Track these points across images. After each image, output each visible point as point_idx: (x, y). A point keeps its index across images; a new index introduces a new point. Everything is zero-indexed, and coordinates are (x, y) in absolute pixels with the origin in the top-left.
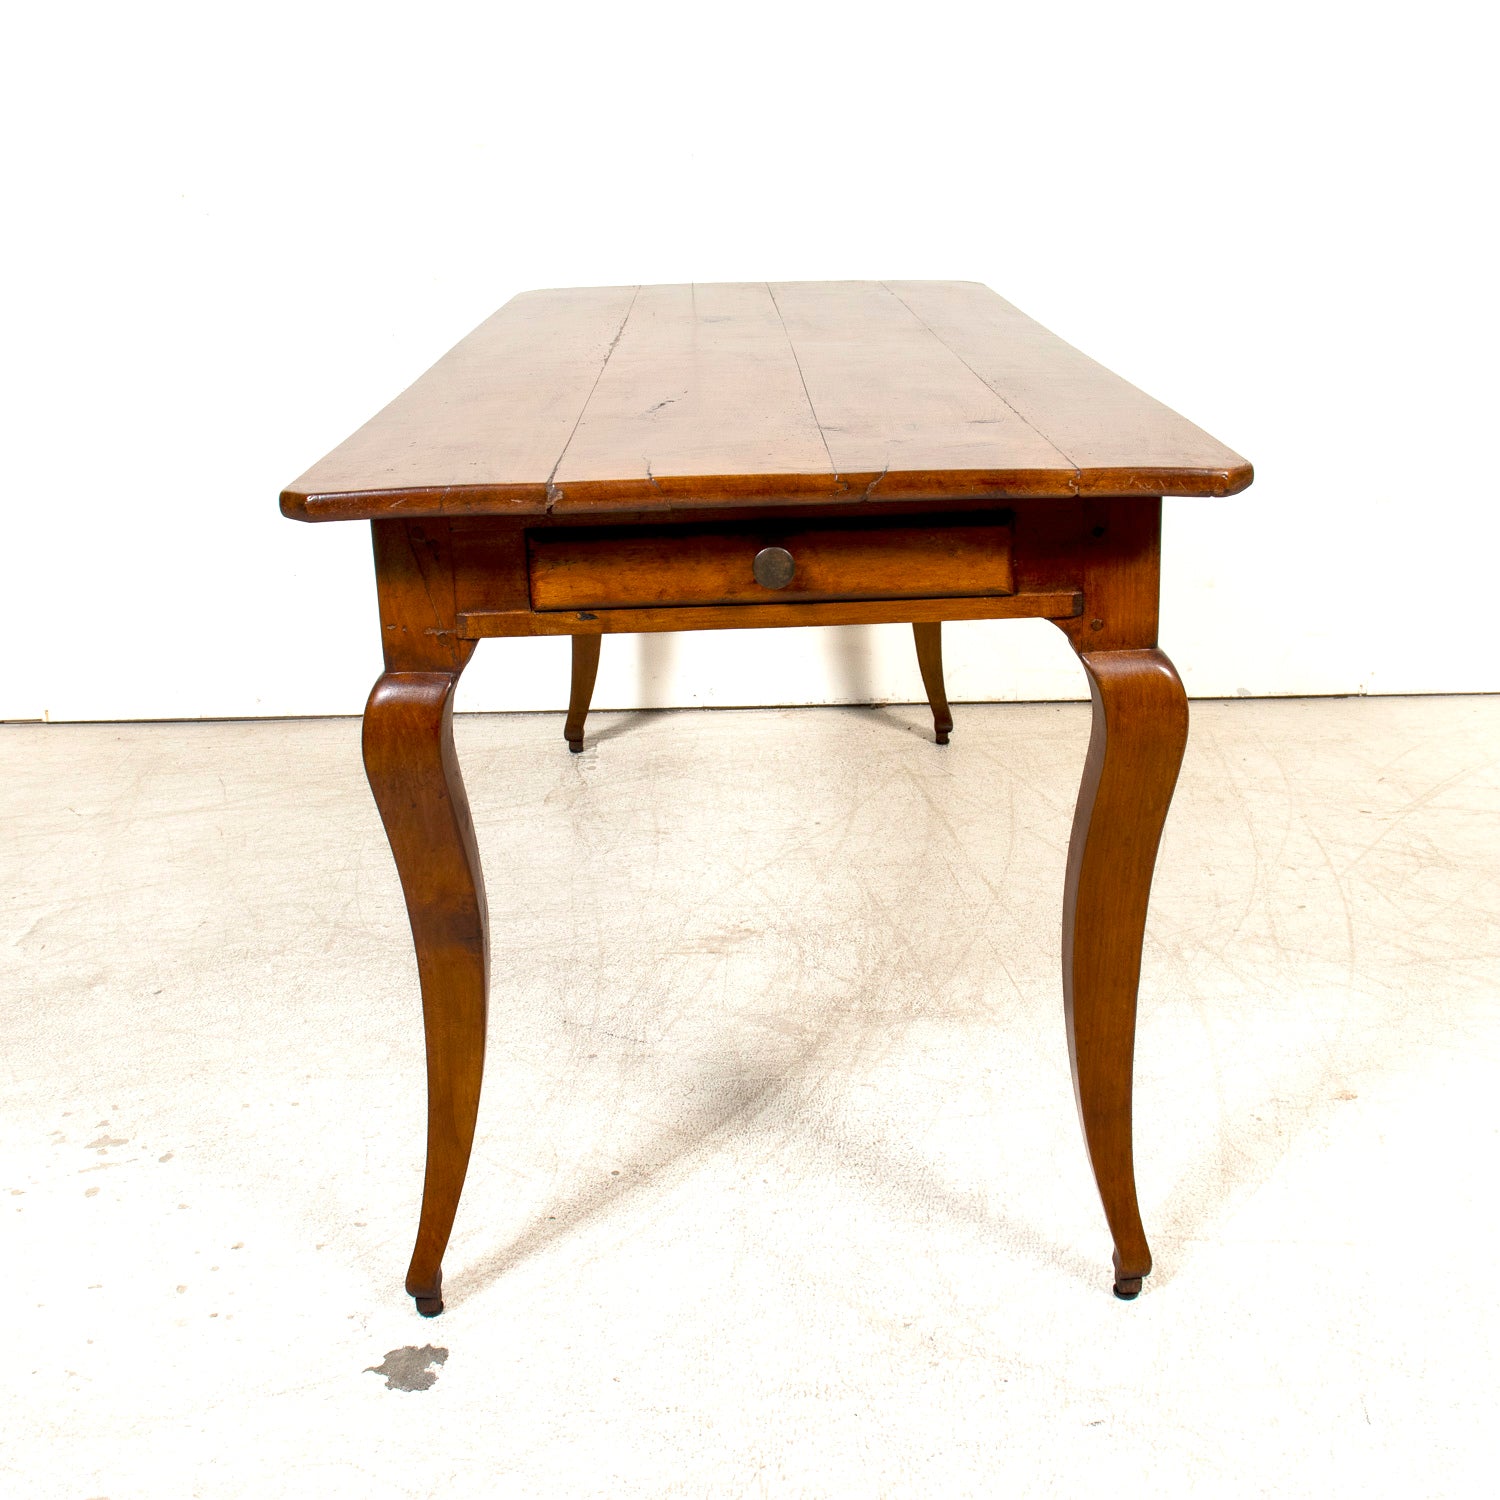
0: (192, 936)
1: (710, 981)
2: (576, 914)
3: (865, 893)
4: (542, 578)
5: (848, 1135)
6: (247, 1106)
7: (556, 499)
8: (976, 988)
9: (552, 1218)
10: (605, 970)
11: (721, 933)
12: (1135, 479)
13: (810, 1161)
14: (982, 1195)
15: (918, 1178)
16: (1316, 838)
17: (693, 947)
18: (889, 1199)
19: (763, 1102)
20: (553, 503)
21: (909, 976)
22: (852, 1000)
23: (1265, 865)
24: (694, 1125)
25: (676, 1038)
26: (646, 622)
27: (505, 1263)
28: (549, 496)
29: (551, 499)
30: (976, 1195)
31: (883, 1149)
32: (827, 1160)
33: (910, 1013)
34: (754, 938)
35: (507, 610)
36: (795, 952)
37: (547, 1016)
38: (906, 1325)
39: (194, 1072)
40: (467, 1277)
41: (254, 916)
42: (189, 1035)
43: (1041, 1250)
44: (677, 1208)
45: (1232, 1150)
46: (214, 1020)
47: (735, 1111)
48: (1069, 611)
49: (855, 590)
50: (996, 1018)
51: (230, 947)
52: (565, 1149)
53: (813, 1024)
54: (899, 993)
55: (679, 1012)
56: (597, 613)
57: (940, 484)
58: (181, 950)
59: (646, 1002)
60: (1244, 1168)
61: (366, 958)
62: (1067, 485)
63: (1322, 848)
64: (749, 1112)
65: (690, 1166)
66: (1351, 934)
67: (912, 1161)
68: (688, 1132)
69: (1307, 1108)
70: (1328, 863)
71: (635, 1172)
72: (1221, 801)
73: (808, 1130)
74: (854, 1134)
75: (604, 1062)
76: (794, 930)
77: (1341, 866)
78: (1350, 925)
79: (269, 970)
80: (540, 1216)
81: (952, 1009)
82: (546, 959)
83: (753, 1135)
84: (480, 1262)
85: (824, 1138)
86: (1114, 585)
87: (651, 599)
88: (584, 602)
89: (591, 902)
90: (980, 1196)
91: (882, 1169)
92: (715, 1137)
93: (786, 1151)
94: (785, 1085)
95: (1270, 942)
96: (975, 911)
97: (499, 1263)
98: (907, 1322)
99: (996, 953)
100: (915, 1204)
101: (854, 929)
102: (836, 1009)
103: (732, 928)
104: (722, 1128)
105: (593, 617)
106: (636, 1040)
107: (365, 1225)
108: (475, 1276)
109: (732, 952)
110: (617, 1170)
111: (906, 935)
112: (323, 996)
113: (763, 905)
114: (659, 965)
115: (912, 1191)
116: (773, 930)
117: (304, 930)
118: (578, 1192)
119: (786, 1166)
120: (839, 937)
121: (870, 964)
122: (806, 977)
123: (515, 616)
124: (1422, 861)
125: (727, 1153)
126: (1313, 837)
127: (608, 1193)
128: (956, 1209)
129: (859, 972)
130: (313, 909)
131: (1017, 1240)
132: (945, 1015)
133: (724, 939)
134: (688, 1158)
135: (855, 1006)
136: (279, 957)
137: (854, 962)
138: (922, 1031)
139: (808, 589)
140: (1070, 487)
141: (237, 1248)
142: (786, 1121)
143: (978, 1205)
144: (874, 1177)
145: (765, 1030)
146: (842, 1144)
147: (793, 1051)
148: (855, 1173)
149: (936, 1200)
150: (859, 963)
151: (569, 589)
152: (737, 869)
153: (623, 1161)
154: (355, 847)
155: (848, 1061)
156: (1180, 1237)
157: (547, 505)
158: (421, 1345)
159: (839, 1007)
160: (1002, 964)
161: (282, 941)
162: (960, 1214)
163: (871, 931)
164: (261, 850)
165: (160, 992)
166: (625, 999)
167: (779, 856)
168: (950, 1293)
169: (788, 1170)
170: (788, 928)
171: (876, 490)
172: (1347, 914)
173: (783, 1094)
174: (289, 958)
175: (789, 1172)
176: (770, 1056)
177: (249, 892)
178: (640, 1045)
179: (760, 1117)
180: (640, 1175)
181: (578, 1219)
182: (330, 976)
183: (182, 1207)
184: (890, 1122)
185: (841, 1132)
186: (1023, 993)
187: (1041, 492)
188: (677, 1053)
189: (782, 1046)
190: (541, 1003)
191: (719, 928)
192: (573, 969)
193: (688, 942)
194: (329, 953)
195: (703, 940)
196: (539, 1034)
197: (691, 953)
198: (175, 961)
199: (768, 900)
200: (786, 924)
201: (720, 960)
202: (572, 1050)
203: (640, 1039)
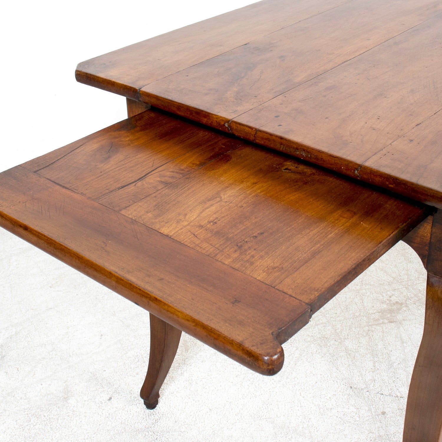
10: (345, 343)
11: (385, 306)
17: (379, 319)
37: (339, 384)
59: (383, 365)
103: (388, 302)
109: (401, 321)
113: (392, 283)
114: (371, 336)
133: (391, 311)
165: (110, 399)
166: (370, 365)
191: (382, 303)
192: (328, 345)
193: (373, 315)
194: (189, 351)
195: (380, 314)
196: (344, 399)
197: (381, 324)
198: (105, 371)
199: (392, 279)
200: (413, 296)
201: (399, 328)
202: (370, 410)
203: (399, 396)
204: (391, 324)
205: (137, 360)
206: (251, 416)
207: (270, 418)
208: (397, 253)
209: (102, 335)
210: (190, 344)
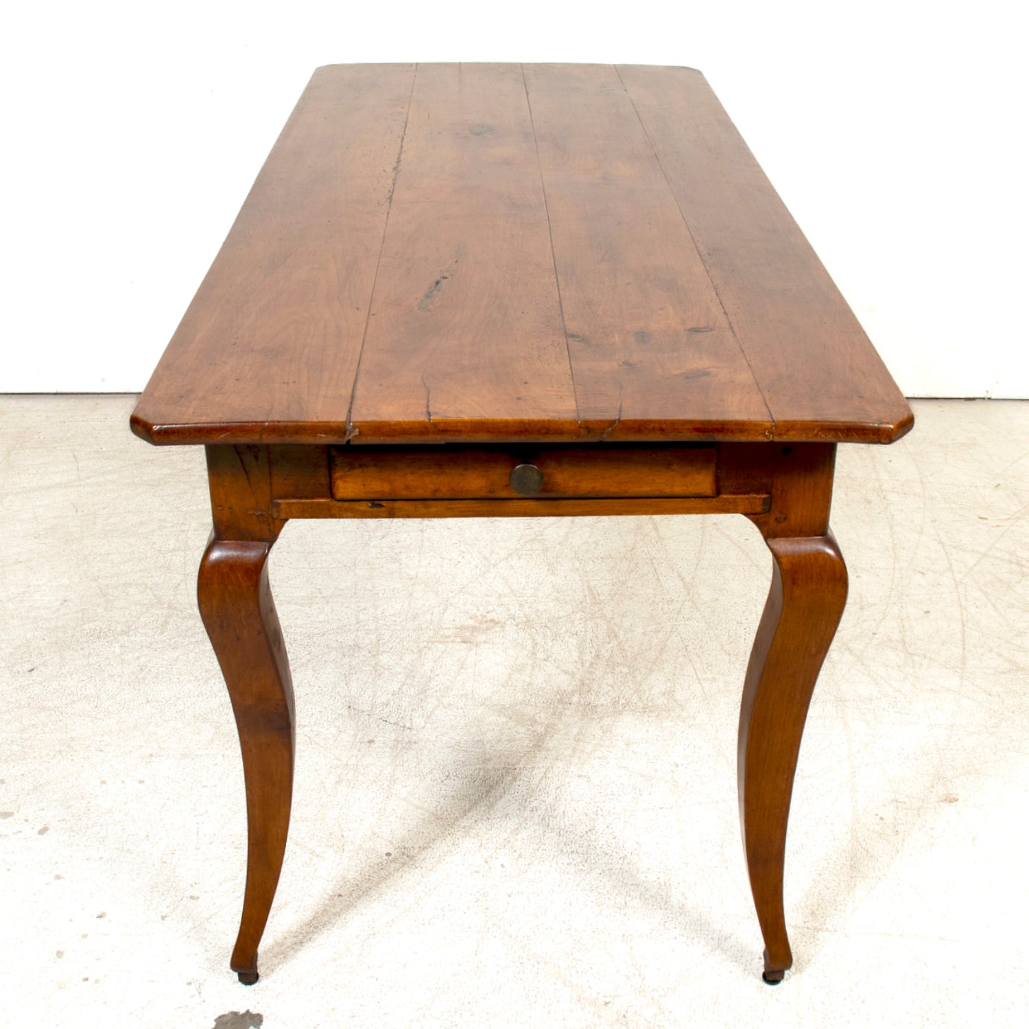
0: (56, 615)
1: (463, 671)
2: (358, 599)
3: (586, 587)
4: (341, 478)
5: (567, 823)
6: (103, 782)
7: (353, 434)
8: (669, 684)
9: (340, 895)
10: (381, 657)
11: (471, 622)
12: (819, 431)
13: (537, 847)
14: (668, 885)
15: (620, 866)
16: (942, 543)
17: (450, 637)
18: (596, 886)
19: (502, 790)
20: (351, 437)
21: (617, 670)
22: (573, 693)
23: (901, 569)
24: (449, 810)
25: (434, 725)
26: (423, 511)
27: (304, 937)
28: (348, 432)
29: (350, 434)
30: (663, 884)
31: (593, 838)
32: (550, 848)
33: (619, 707)
34: (497, 629)
35: (313, 498)
36: (529, 643)
37: (336, 701)
38: (606, 1003)
39: (63, 749)
40: (276, 950)
41: (105, 596)
42: (57, 713)
43: (710, 937)
44: (435, 889)
45: (859, 847)
46: (76, 698)
47: (481, 798)
48: (759, 509)
49: (590, 492)
50: (684, 714)
51: (86, 627)
52: (350, 830)
53: (542, 715)
54: (609, 688)
55: (439, 700)
56: (384, 503)
57: (662, 430)
58: (48, 629)
59: (412, 689)
60: (867, 865)
61: (194, 640)
62: (764, 434)
63: (947, 553)
64: (491, 799)
65: (446, 849)
66: (964, 641)
67: (615, 850)
68: (444, 816)
69: (919, 809)
70: (950, 569)
71: (404, 854)
72: (869, 502)
73: (536, 818)
74: (571, 822)
75: (379, 747)
76: (529, 621)
77: (960, 572)
78: (963, 632)
79: (118, 650)
80: (331, 893)
81: (650, 704)
82: (334, 645)
83: (494, 821)
84: (286, 935)
85: (548, 825)
86: (797, 491)
87: (428, 495)
88: (374, 496)
89: (370, 588)
90: (665, 884)
91: (592, 857)
92: (465, 822)
93: (519, 837)
94: (519, 774)
95: (900, 646)
96: (671, 607)
97: (300, 937)
98: (607, 1000)
99: (686, 650)
100: (617, 891)
101: (576, 623)
102: (560, 701)
103: (480, 618)
104: (470, 814)
105: (381, 506)
106: (404, 727)
107: (198, 898)
108: (283, 948)
109: (480, 643)
110: (390, 851)
111: (616, 629)
112: (161, 677)
113: (505, 596)
114: (423, 653)
115: (614, 878)
116: (513, 621)
117: (144, 610)
118: (359, 872)
119: (518, 852)
120: (564, 629)
121: (588, 658)
122: (537, 669)
123: (319, 504)
124: (1025, 570)
125: (474, 837)
126: (940, 542)
127: (383, 873)
128: (647, 897)
129: (579, 666)
130: (151, 589)
131: (692, 927)
132: (645, 710)
133: (474, 629)
134: (444, 841)
135: (575, 699)
136: (125, 638)
137: (575, 654)
138: (627, 726)
139: (552, 491)
140: (767, 436)
141: (100, 917)
142: (520, 809)
143: (664, 894)
144: (586, 865)
145: (504, 720)
146: (562, 832)
147: (527, 742)
148: (571, 860)
149: (632, 887)
150: (579, 657)
151: (362, 487)
152: (486, 558)
153: (395, 843)
154: (184, 528)
155: (567, 753)
156: (815, 929)
157: (346, 439)
158: (242, 1011)
159: (563, 699)
160: (691, 661)
161: (127, 622)
162: (650, 901)
163: (590, 624)
164: (109, 528)
165: (33, 670)
166: (396, 686)
167: (518, 546)
168: (640, 975)
169: (520, 856)
170: (525, 620)
171: (611, 434)
172: (962, 621)
173: (518, 783)
174: (133, 638)
175: (521, 857)
176: (508, 746)
177: (100, 571)
178: (408, 731)
179: (500, 804)
180: (408, 856)
181: (359, 897)
182: (165, 657)
183: (58, 877)
184: (599, 812)
185: (562, 821)
186: (706, 690)
187: (743, 438)
188: (436, 741)
189: (518, 736)
190: (331, 689)
191: (471, 618)
192: (356, 655)
193: (446, 631)
194: (164, 634)
195: (458, 630)
196: (329, 719)
197: (448, 642)
198: (44, 640)
199: (509, 591)
200: (523, 615)
201: (470, 650)
202: (355, 736)
203: (407, 726)
204: (463, 644)
205: (92, 633)
206: (195, 717)
207: (218, 723)
208: (542, 561)
209: (65, 601)
210: (170, 626)
